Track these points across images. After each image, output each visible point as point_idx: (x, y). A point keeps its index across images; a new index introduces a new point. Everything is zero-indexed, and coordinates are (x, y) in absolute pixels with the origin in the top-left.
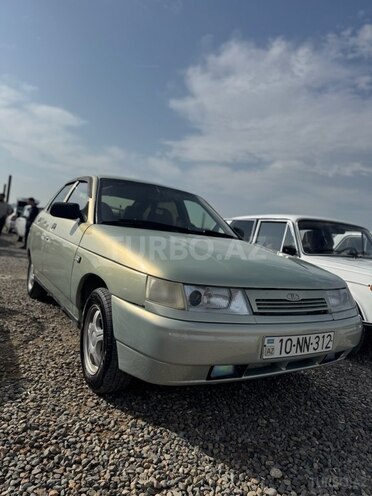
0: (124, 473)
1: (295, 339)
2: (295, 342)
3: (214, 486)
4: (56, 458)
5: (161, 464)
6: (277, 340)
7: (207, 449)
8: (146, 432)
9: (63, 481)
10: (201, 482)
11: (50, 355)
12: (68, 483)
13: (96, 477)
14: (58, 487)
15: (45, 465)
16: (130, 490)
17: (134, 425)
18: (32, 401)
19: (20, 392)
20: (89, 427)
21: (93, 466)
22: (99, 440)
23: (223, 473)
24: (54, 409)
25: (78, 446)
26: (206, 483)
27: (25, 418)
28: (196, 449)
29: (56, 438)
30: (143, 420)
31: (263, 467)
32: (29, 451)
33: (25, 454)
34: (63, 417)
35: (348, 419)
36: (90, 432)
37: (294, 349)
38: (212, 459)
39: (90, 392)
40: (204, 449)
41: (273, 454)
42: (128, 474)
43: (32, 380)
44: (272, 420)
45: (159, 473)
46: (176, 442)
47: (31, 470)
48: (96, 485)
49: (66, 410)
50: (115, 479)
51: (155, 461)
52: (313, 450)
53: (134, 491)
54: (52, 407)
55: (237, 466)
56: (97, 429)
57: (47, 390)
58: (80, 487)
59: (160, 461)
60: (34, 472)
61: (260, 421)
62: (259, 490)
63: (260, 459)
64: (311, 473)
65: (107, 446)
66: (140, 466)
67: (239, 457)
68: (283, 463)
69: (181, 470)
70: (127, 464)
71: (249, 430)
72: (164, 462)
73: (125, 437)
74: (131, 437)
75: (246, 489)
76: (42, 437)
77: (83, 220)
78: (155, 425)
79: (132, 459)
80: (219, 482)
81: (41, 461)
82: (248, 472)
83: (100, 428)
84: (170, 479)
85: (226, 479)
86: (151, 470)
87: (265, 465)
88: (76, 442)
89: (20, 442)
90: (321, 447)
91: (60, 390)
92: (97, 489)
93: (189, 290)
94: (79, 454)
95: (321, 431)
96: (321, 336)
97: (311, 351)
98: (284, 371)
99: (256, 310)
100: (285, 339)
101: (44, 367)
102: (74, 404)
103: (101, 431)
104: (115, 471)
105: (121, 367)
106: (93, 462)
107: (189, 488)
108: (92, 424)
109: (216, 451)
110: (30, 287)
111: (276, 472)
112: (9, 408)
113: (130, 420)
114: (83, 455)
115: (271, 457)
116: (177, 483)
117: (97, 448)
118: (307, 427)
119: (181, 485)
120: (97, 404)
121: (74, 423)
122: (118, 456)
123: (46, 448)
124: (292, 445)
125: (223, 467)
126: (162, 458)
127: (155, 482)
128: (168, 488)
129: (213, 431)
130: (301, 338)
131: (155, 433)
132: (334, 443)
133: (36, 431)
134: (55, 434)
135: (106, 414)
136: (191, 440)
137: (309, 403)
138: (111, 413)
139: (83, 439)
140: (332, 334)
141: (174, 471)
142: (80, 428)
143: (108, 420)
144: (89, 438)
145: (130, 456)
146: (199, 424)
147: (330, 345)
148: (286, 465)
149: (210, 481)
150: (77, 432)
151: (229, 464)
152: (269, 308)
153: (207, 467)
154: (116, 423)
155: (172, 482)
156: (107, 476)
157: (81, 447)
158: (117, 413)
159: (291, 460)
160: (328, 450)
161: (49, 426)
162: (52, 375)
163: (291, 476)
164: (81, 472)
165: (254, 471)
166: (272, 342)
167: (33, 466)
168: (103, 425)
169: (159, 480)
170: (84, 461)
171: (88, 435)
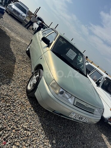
0: (21, 121)
1: (79, 116)
2: (79, 117)
3: (39, 137)
4: (9, 107)
5: (30, 124)
6: (75, 114)
7: (43, 125)
8: (32, 112)
9: (8, 115)
10: (37, 134)
11: (22, 75)
12: (8, 116)
13: (15, 118)
14: (5, 116)
15: (6, 108)
16: (20, 126)
17: (30, 109)
18: (11, 87)
19: (10, 83)
20: (20, 103)
21: (16, 115)
22: (21, 108)
23: (43, 134)
24: (15, 93)
25: (15, 107)
26: (38, 135)
27: (7, 91)
28: (40, 124)
29: (11, 102)
30: (33, 109)
31: (52, 138)
32: (4, 102)
33: (3, 102)
34: (16, 96)
35: (80, 137)
36: (20, 105)
37: (78, 118)
38: (42, 129)
39: (26, 92)
40: (42, 125)
41: (57, 136)
42: (22, 122)
43: (14, 81)
44: (62, 127)
45: (29, 126)
46: (37, 119)
47: (2, 107)
48: (14, 120)
49: (17, 94)
50: (19, 121)
51: (30, 122)
52: (66, 141)
53: (21, 127)
54: (15, 92)
55: (47, 135)
56: (22, 104)
57: (16, 86)
58: (10, 119)
59: (31, 122)
60: (2, 108)
61: (59, 125)
62: (48, 144)
63: (53, 135)
64: (62, 146)
65: (21, 111)
66: (26, 121)
67: (49, 132)
68: (57, 140)
69: (34, 128)
70: (23, 119)
71: (55, 126)
72: (31, 124)
73: (27, 111)
74: (28, 112)
75: (45, 142)
76: (8, 100)
77: (48, 46)
78: (35, 111)
79: (25, 118)
80: (41, 136)
81: (5, 106)
82: (48, 137)
83: (22, 105)
84: (30, 129)
85: (43, 136)
86: (27, 124)
87: (53, 138)
88: (15, 106)
89: (3, 98)
90: (69, 141)
91: (19, 88)
92: (13, 122)
93: (61, 90)
94: (14, 110)
95: (71, 136)
96: (87, 118)
97: (82, 120)
98: (72, 120)
99: (75, 104)
100: (77, 115)
101: (19, 78)
102: (20, 94)
103: (22, 106)
104: (20, 119)
105: (35, 94)
106: (16, 114)
107: (33, 134)
108: (21, 102)
109: (44, 127)
110: (27, 50)
111: (54, 142)
112: (5, 86)
113: (30, 106)
114: (15, 111)
115: (55, 137)
116: (31, 131)
117: (19, 110)
118: (69, 133)
119: (32, 132)
120: (25, 97)
121: (17, 100)
122: (22, 115)
123: (8, 103)
124: (62, 136)
125: (43, 133)
126: (32, 122)
127: (27, 128)
128: (29, 131)
129: (47, 121)
130: (81, 117)
131: (34, 114)
132: (72, 142)
133: (8, 97)
134: (12, 101)
135: (26, 101)
136: (41, 121)
137: (74, 127)
138: (27, 102)
139: (17, 106)
140: (90, 119)
141: (32, 127)
142: (18, 102)
143: (25, 103)
144: (18, 106)
145: (25, 117)
146: (45, 117)
147: (88, 121)
148: (58, 141)
149: (39, 135)
150: (17, 103)
151: (45, 132)
152: (78, 105)
153: (40, 131)
154: (26, 106)
155: (30, 130)
156: (17, 119)
157: (16, 108)
158: (28, 103)
159: (60, 140)
160: (70, 143)
161: (12, 97)
162: (19, 82)
163: (57, 144)
164: (12, 115)
165: (50, 138)
166: (74, 114)
167: (3, 107)
168: (24, 104)
169: (28, 127)
170: (14, 112)
171: (19, 105)
